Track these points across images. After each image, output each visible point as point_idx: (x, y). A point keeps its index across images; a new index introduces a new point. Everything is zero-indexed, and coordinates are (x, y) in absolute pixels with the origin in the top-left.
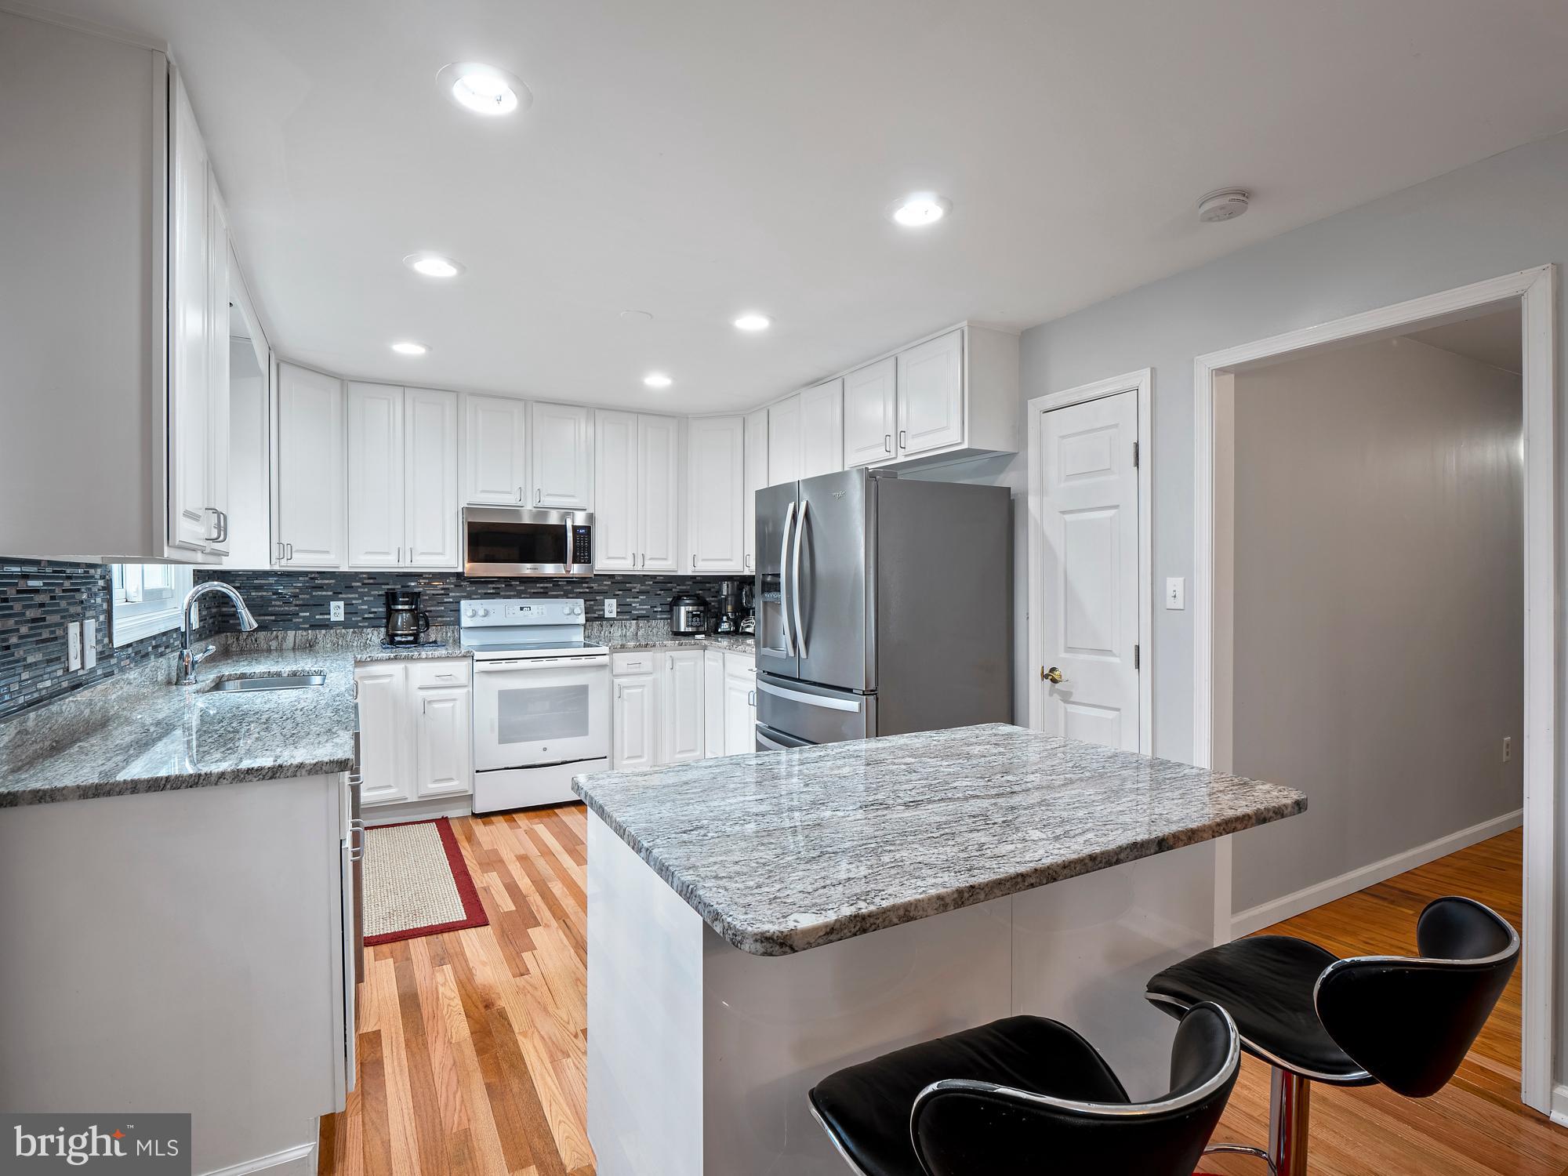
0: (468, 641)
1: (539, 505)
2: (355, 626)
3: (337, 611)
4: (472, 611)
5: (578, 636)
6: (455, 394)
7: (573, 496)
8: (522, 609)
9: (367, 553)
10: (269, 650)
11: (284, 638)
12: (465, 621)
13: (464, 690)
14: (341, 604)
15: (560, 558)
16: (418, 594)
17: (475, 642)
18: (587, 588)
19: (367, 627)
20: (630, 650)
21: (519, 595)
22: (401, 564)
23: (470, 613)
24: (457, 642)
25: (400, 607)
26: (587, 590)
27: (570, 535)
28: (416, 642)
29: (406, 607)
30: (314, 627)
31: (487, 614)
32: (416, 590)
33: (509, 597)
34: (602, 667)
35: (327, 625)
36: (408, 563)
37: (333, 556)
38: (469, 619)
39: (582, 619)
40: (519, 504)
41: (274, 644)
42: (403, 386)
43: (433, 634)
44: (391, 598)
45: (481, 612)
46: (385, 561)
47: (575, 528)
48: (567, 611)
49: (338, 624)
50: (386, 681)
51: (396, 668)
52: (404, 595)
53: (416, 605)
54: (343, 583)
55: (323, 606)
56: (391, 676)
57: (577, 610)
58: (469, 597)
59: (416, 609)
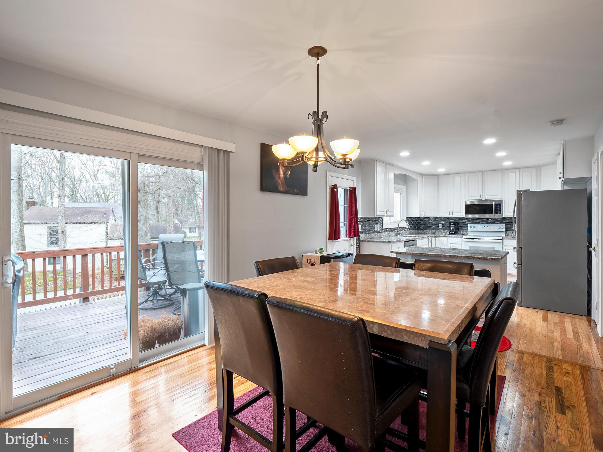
0: (469, 233)
1: (486, 199)
2: (444, 229)
3: (440, 226)
4: (471, 227)
5: (504, 235)
6: (463, 174)
7: (497, 195)
8: (485, 226)
9: (443, 213)
10: (427, 234)
11: (429, 231)
12: (469, 229)
13: (461, 245)
14: (441, 224)
15: (491, 213)
16: (457, 222)
17: (472, 235)
18: (508, 221)
19: (446, 230)
20: (509, 239)
21: (486, 223)
22: (450, 215)
23: (470, 227)
24: (468, 234)
25: (452, 225)
26: (508, 222)
27: (494, 206)
28: (456, 233)
29: (453, 225)
30: (435, 229)
31: (474, 227)
32: (458, 221)
33: (483, 223)
34: (500, 243)
35: (438, 229)
36: (452, 215)
37: (435, 214)
38: (470, 229)
39: (504, 230)
40: (481, 199)
41: (427, 232)
42: (451, 174)
43: (462, 232)
44: (450, 223)
45: (473, 227)
46: (447, 215)
47: (496, 205)
48: (498, 227)
49: (440, 229)
50: (442, 241)
51: (445, 238)
52: (452, 223)
53: (456, 225)
54: (440, 219)
55: (437, 225)
56: (444, 240)
57: (502, 227)
58: (471, 223)
59: (456, 226)
